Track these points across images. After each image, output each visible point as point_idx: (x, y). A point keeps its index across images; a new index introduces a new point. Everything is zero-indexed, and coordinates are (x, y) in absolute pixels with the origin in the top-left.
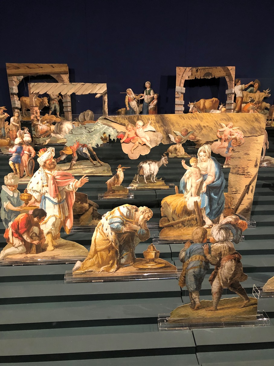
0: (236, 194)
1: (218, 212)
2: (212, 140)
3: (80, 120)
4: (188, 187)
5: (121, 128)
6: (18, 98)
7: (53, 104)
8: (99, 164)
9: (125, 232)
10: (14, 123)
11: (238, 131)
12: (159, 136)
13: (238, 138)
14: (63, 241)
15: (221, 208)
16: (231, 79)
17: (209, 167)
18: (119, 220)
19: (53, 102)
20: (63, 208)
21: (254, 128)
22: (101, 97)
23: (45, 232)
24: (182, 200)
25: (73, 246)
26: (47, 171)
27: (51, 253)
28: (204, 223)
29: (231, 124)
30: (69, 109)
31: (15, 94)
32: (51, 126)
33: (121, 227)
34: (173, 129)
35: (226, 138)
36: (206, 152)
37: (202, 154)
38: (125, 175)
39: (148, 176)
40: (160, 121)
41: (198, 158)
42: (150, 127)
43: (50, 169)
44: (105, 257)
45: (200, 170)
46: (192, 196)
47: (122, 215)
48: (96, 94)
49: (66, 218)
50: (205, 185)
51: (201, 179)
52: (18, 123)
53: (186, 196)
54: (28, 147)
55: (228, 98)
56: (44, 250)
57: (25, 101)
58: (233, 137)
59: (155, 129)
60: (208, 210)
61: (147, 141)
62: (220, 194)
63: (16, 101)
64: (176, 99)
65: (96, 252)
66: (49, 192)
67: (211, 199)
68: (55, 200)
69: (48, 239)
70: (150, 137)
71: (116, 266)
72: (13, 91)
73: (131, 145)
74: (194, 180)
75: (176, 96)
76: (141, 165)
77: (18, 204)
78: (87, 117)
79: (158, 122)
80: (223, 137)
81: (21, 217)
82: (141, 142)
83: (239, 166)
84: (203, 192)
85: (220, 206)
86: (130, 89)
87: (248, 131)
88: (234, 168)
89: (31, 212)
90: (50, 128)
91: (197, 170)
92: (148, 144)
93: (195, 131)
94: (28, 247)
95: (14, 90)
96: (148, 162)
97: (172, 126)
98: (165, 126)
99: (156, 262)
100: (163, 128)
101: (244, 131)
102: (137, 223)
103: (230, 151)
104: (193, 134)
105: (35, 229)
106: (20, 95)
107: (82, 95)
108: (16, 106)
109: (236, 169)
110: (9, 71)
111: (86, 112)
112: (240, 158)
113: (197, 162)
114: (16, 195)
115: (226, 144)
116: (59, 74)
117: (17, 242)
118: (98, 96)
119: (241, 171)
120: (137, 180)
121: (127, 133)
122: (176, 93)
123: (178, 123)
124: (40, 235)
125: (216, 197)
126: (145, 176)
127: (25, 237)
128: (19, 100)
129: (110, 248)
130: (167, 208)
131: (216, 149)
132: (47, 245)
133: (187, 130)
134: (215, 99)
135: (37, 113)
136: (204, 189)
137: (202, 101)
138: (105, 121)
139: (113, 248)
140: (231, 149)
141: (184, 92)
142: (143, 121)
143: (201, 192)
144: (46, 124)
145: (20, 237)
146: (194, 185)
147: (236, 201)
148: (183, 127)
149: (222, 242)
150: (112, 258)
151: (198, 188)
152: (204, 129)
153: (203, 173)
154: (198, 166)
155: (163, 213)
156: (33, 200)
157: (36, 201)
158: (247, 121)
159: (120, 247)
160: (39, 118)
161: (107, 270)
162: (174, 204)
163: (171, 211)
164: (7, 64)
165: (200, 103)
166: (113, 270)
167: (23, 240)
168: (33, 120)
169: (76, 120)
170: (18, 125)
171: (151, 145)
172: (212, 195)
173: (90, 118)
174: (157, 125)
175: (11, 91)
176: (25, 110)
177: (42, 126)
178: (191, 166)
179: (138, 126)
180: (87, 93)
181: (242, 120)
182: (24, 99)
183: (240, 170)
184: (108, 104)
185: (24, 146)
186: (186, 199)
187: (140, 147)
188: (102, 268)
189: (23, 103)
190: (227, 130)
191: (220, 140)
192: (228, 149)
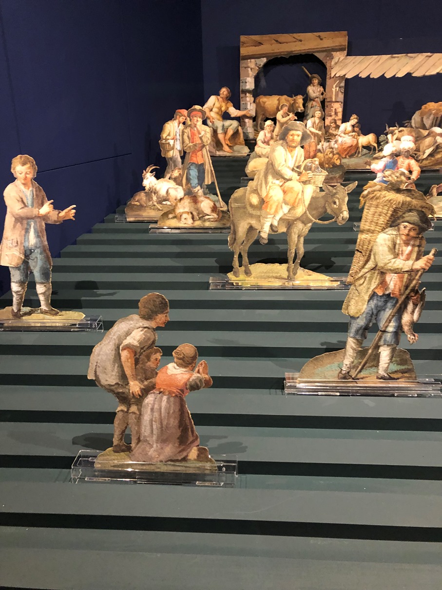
6: (253, 99)
7: (311, 107)
10: (314, 130)
31: (249, 91)
52: (320, 129)
54: (407, 161)
57: (264, 103)
63: (249, 103)
72: (246, 86)
95: (247, 84)
106: (256, 93)
110: (243, 51)
128: (254, 102)
135: (336, 113)
164: (243, 38)
168: (328, 127)
169: (406, 124)
170: (320, 133)
175: (242, 87)
176: (261, 120)
182: (263, 99)
185: (401, 159)
189: (260, 107)
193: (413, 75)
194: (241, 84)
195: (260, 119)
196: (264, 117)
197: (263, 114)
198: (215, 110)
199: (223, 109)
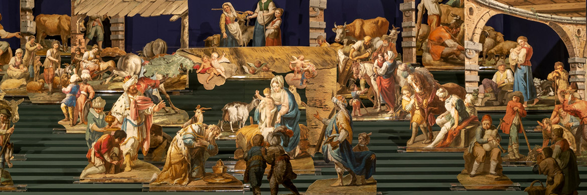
0: (317, 129)
1: (293, 144)
2: (285, 72)
3: (145, 55)
4: (263, 118)
5: (197, 60)
6: (33, 17)
7: (93, 27)
8: (173, 112)
9: (197, 147)
10: (52, 58)
11: (310, 63)
12: (233, 68)
13: (310, 70)
14: (140, 162)
15: (296, 139)
17: (282, 98)
18: (191, 136)
19: (93, 24)
20: (142, 130)
21: (325, 61)
22: (179, 20)
23: (124, 153)
24: (256, 131)
25: (149, 167)
26: (130, 96)
27: (128, 174)
29: (302, 57)
30: (121, 35)
31: (29, 10)
32: (100, 63)
33: (193, 142)
34: (246, 60)
35: (299, 69)
36: (279, 82)
37: (274, 84)
39: (236, 122)
40: (234, 53)
41: (271, 89)
42: (224, 59)
43: (133, 94)
44: (178, 170)
45: (273, 101)
46: (266, 126)
47: (194, 131)
48: (172, 15)
49: (144, 140)
50: (279, 116)
51: (275, 109)
52: (57, 58)
53: (261, 127)
54: (86, 86)
55: (404, 18)
56: (122, 170)
57: (45, 21)
58: (305, 69)
59: (229, 60)
61: (222, 72)
62: (295, 125)
63: (29, 21)
64: (311, 20)
65: (171, 165)
66: (131, 114)
68: (135, 123)
69: (126, 160)
70: (225, 68)
71: (188, 179)
72: (26, 5)
73: (206, 75)
74: (268, 111)
75: (311, 14)
76: (227, 108)
77: (103, 126)
78: (157, 49)
79: (232, 54)
80: (296, 69)
81: (104, 137)
82: (216, 73)
83: (315, 99)
84: (278, 123)
85: (296, 137)
86: (229, 4)
87: (320, 63)
88: (310, 101)
89: (113, 133)
90: (99, 67)
91: (271, 100)
92: (223, 75)
93: (268, 63)
94: (108, 167)
95: (27, 3)
96: (236, 105)
97: (245, 58)
98: (239, 57)
99: (223, 177)
100: (237, 60)
101: (316, 64)
102: (206, 139)
103: (304, 83)
104: (266, 66)
105: (116, 149)
106: (36, 12)
107: (150, 17)
108: (28, 30)
109: (313, 101)
111: (155, 43)
112: (315, 90)
113: (270, 93)
114: (101, 117)
115: (300, 76)
117: (98, 161)
118: (174, 18)
119: (318, 104)
120: (222, 128)
121: (203, 64)
122: (311, 9)
123: (251, 56)
124: (120, 156)
125: (291, 128)
126: (231, 123)
127: (106, 157)
128: (34, 20)
129: (182, 162)
130: (242, 140)
131: (290, 81)
132: (125, 166)
133: (260, 62)
136: (278, 120)
137: (357, 23)
139: (186, 161)
140: (305, 81)
141: (326, 7)
142: (217, 53)
143: (276, 122)
144: (92, 60)
145: (101, 157)
146: (268, 116)
147: (318, 137)
148: (257, 59)
150: (184, 171)
151: (272, 118)
152: (276, 61)
153: (277, 103)
154: (272, 96)
155: (238, 144)
156: (116, 122)
157: (119, 122)
158: (318, 54)
159: (192, 160)
160: (82, 51)
161: (180, 183)
162: (249, 134)
163: (246, 142)
165: (354, 26)
166: (185, 183)
167: (104, 160)
169: (139, 54)
170: (57, 61)
171: (226, 75)
172: (287, 125)
173: (161, 51)
174: (231, 57)
175: (22, 5)
176: (42, 38)
177: (87, 63)
178: (264, 96)
179: (213, 58)
180: (158, 14)
181: (312, 53)
182: (43, 18)
183: (317, 102)
184: (189, 30)
185: (81, 85)
186: (261, 130)
187: (216, 77)
188: (175, 181)
189: (40, 26)
190: (299, 62)
191: (293, 72)
192: (302, 81)
193: (142, 16)
194: (21, 3)
195: (40, 37)
196: (44, 34)
197: (44, 32)
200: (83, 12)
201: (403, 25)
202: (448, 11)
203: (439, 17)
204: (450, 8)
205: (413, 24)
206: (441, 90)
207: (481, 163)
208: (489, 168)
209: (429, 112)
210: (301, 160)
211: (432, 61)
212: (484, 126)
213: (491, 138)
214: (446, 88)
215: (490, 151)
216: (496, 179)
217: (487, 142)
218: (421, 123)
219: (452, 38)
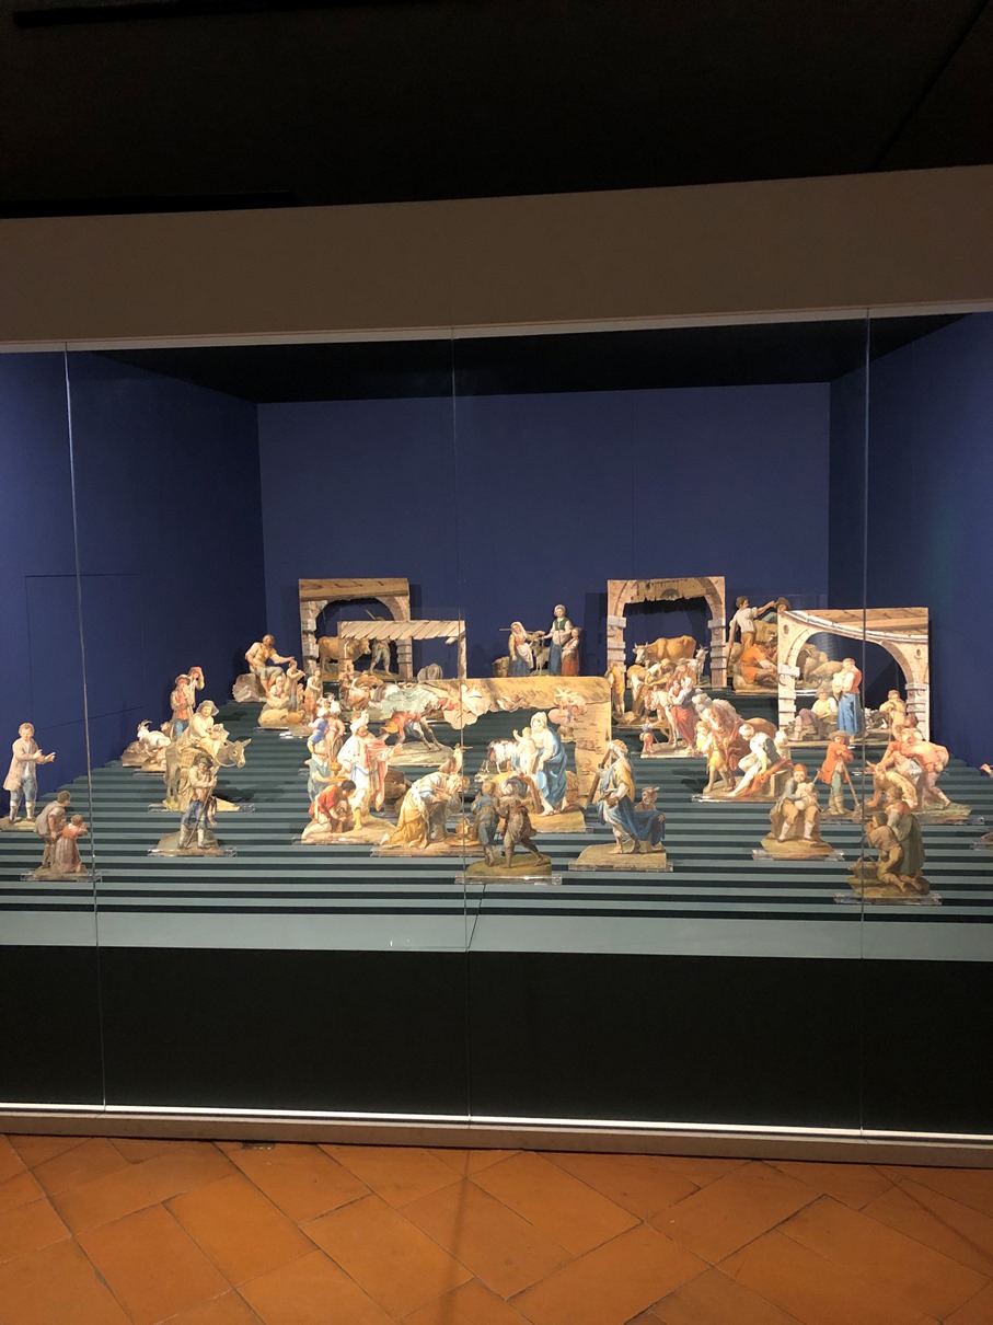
0: (587, 779)
1: (559, 794)
4: (522, 763)
5: (442, 694)
7: (379, 650)
8: (437, 748)
9: (436, 803)
10: (313, 687)
11: (578, 697)
12: (486, 703)
13: (579, 705)
14: (371, 818)
15: (562, 790)
16: (717, 601)
17: (545, 739)
18: (430, 789)
19: (379, 647)
20: (374, 780)
21: (597, 694)
22: (456, 643)
23: (353, 808)
25: (383, 824)
26: (359, 738)
27: (359, 833)
28: (542, 809)
30: (409, 658)
31: (311, 633)
33: (432, 796)
34: (502, 694)
35: (565, 705)
38: (464, 758)
39: (503, 763)
43: (363, 737)
44: (414, 830)
45: (535, 743)
47: (433, 783)
48: (447, 638)
49: (377, 792)
50: (541, 761)
51: (537, 753)
52: (319, 686)
54: (335, 721)
55: (713, 636)
56: (351, 829)
57: (328, 644)
58: (573, 704)
59: (482, 694)
60: (547, 792)
61: (473, 707)
63: (311, 644)
64: (609, 640)
65: (405, 824)
66: (361, 761)
67: (549, 779)
68: (367, 771)
69: (356, 816)
70: (476, 704)
71: (425, 841)
72: (308, 627)
73: (454, 712)
74: (528, 755)
75: (609, 633)
76: (491, 747)
77: (328, 775)
79: (484, 687)
80: (561, 704)
81: (329, 789)
82: (466, 710)
83: (587, 740)
84: (540, 770)
85: (562, 787)
86: (519, 623)
88: (580, 742)
89: (340, 784)
91: (532, 742)
92: (473, 711)
93: (527, 697)
94: (334, 824)
95: (309, 625)
96: (503, 742)
97: (500, 692)
98: (493, 691)
100: (490, 693)
101: (585, 698)
102: (447, 793)
103: (572, 720)
104: (525, 701)
105: (343, 803)
106: (318, 634)
107: (424, 639)
108: (311, 653)
110: (302, 594)
111: (430, 668)
112: (586, 729)
113: (530, 733)
114: (326, 765)
115: (566, 713)
116: (392, 595)
117: (322, 818)
118: (450, 641)
119: (590, 746)
121: (450, 699)
122: (609, 628)
123: (506, 688)
124: (348, 812)
125: (556, 776)
126: (497, 763)
127: (332, 812)
129: (419, 820)
131: (553, 718)
132: (354, 823)
133: (518, 696)
134: (686, 638)
135: (348, 670)
136: (541, 766)
137: (660, 642)
138: (425, 686)
139: (423, 820)
140: (573, 718)
141: (625, 626)
145: (326, 812)
146: (529, 761)
147: (590, 786)
149: (510, 795)
150: (421, 831)
151: (534, 764)
152: (538, 695)
153: (539, 746)
154: (533, 736)
156: (343, 770)
157: (346, 771)
158: (587, 686)
159: (430, 818)
160: (351, 678)
161: (416, 846)
164: (301, 581)
165: (657, 645)
166: (422, 846)
167: (329, 816)
168: (342, 681)
170: (319, 689)
171: (478, 712)
172: (551, 773)
174: (483, 690)
175: (303, 628)
178: (524, 738)
180: (433, 636)
182: (326, 640)
183: (588, 744)
184: (467, 653)
185: (330, 720)
187: (466, 715)
188: (411, 843)
189: (323, 649)
190: (565, 696)
191: (557, 707)
192: (569, 718)
194: (302, 625)
195: (324, 660)
196: (328, 658)
197: (328, 656)
198: (258, 656)
199: (266, 655)
200: (352, 635)
201: (712, 644)
202: (764, 628)
203: (754, 634)
204: (767, 625)
205: (724, 643)
206: (745, 726)
207: (792, 825)
208: (803, 831)
209: (730, 754)
210: (568, 815)
211: (745, 685)
212: (796, 779)
213: (805, 794)
214: (752, 725)
215: (805, 810)
216: (812, 846)
217: (800, 799)
218: (721, 766)
219: (767, 659)
